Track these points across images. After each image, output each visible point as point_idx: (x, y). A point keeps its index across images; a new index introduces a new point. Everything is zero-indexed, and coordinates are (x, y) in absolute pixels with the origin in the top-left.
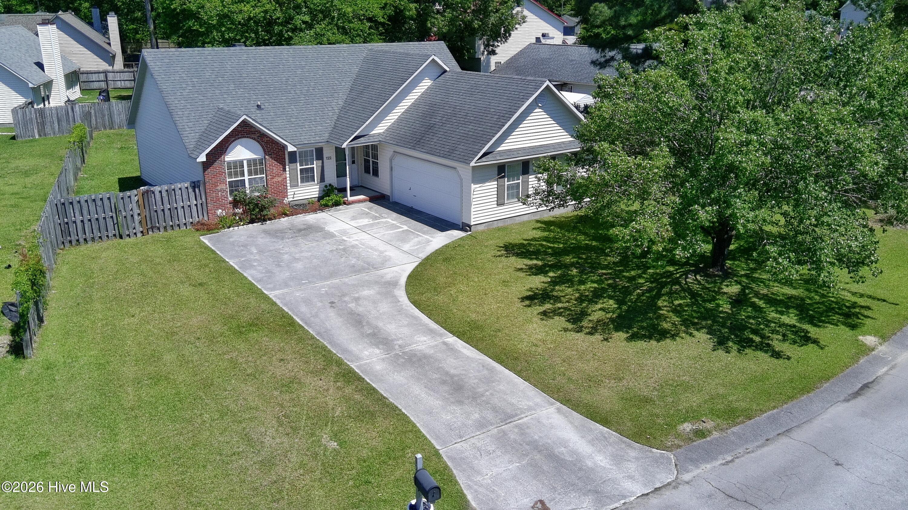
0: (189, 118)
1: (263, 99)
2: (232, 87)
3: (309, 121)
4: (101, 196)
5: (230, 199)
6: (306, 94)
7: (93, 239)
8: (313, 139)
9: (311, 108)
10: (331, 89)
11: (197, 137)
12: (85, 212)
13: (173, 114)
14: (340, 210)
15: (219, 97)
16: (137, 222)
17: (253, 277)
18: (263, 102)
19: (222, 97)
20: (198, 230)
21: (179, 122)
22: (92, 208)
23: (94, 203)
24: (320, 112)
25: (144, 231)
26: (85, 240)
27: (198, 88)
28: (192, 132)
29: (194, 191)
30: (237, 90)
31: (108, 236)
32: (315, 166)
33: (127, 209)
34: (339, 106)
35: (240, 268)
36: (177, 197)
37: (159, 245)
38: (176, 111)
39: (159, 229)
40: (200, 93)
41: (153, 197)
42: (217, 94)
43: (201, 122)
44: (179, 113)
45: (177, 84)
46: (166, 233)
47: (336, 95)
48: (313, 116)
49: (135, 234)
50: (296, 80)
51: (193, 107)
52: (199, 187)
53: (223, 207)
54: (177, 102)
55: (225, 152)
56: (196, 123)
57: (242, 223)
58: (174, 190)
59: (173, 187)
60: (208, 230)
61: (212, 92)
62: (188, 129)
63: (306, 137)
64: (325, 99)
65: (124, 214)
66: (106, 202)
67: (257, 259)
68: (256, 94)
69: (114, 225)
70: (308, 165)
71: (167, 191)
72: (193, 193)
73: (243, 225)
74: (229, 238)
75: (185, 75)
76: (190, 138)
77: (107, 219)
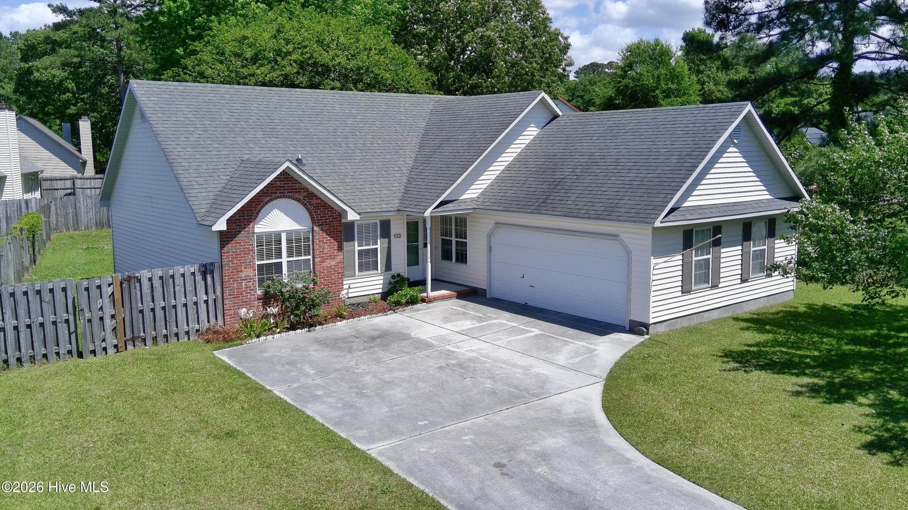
0: (198, 171)
1: (304, 152)
2: (260, 135)
3: (370, 183)
4: (50, 286)
5: (259, 292)
6: (362, 148)
7: (33, 358)
8: (378, 206)
9: (370, 167)
10: (394, 145)
11: (211, 198)
12: (22, 312)
13: (174, 165)
14: (418, 310)
15: (242, 146)
16: (109, 329)
17: (323, 417)
18: (304, 156)
19: (247, 146)
20: (208, 341)
21: (183, 176)
22: (35, 306)
23: (38, 296)
24: (384, 173)
25: (120, 345)
26: (19, 360)
27: (211, 132)
28: (203, 190)
29: (205, 279)
30: (268, 139)
31: (58, 354)
32: (378, 246)
33: (93, 307)
34: (407, 166)
35: (295, 400)
36: (177, 288)
37: (145, 366)
38: (179, 161)
39: (144, 340)
40: (215, 139)
41: (138, 288)
42: (239, 142)
43: (217, 178)
44: (183, 164)
45: (181, 126)
46: (156, 348)
47: (401, 152)
48: (375, 176)
49: (105, 349)
50: (348, 131)
51: (204, 157)
52: (212, 272)
53: (247, 304)
54: (181, 150)
55: (255, 219)
56: (209, 178)
57: (278, 330)
58: (172, 276)
59: (171, 272)
60: (225, 340)
61: (232, 139)
62: (197, 187)
63: (368, 204)
64: (388, 157)
65: (88, 315)
66: (59, 295)
67: (319, 385)
68: (294, 146)
69: (70, 334)
70: (369, 245)
71: (161, 278)
72: (203, 283)
73: (279, 333)
74: (262, 352)
75: (192, 116)
76: (201, 198)
77: (59, 325)
